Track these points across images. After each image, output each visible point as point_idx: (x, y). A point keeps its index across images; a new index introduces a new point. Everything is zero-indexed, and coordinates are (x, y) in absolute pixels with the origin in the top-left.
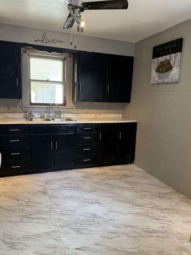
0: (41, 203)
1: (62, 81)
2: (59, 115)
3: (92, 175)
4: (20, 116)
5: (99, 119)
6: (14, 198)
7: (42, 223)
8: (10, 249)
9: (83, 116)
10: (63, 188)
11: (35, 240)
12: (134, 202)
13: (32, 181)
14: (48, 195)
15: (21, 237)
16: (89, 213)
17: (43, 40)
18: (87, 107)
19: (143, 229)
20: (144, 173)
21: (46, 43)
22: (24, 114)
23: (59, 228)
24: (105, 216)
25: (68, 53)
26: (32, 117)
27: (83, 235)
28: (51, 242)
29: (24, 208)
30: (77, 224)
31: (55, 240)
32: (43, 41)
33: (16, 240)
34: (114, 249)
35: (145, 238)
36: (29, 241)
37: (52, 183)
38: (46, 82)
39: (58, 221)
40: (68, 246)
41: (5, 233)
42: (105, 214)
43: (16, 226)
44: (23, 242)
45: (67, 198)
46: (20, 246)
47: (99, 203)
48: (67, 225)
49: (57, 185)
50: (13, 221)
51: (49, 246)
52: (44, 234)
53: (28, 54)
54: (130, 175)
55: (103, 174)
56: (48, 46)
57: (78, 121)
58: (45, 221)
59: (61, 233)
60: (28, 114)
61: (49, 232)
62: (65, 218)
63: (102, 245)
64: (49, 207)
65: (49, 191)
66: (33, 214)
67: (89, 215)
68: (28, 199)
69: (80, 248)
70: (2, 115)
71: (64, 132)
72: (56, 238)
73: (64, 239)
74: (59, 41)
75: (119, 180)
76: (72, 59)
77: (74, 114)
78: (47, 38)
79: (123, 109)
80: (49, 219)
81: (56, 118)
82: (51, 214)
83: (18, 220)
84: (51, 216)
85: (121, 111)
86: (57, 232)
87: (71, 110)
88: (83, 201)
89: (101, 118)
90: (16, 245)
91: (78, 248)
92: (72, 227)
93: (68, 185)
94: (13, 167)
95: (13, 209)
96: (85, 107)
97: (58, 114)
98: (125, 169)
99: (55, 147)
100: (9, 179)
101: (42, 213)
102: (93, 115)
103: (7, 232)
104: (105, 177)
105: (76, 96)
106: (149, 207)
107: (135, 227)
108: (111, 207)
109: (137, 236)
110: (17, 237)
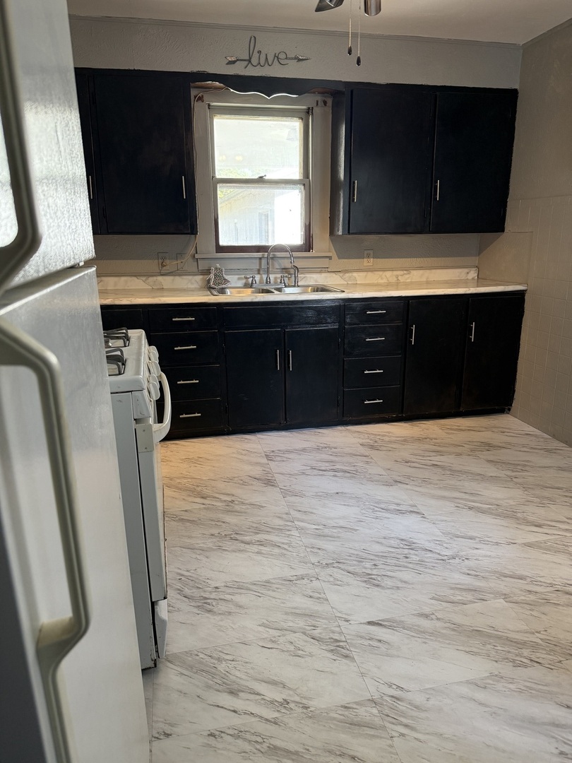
0: (262, 507)
1: (302, 178)
2: (293, 279)
3: (390, 442)
4: (192, 284)
5: (407, 286)
6: (193, 492)
7: (272, 555)
8: (198, 612)
9: (359, 277)
10: (316, 472)
11: (260, 595)
12: (519, 515)
13: (233, 453)
14: (276, 487)
15: (223, 584)
16: (392, 536)
17: (250, 58)
18: (371, 252)
19: (552, 585)
20: (543, 438)
21: (259, 66)
22: (201, 277)
23: (317, 570)
24: (439, 547)
25: (319, 93)
26: (224, 286)
27: (382, 591)
28: (300, 602)
29: (221, 516)
30: (364, 563)
31: (311, 597)
32: (249, 61)
33: (211, 592)
34: (473, 630)
35: (561, 607)
36: (243, 595)
37: (285, 459)
38: (256, 185)
39: (311, 551)
40: (346, 614)
41: (182, 575)
42: (438, 543)
43: (206, 559)
44: (228, 597)
45: (327, 495)
46: (223, 607)
47: (418, 513)
48: (337, 562)
49: (296, 464)
50: (197, 546)
51: (297, 611)
52: (280, 581)
53: (207, 106)
54: (500, 445)
55: (419, 440)
56: (264, 75)
57: (348, 293)
58: (276, 550)
59: (324, 581)
60: (212, 276)
61: (292, 579)
62: (330, 546)
63: (438, 619)
64: (284, 516)
65: (278, 478)
66: (245, 531)
67: (393, 542)
68: (229, 495)
69: (380, 622)
70: (146, 280)
71: (311, 324)
72: (311, 594)
73: (332, 597)
74: (295, 58)
75: (469, 455)
76: (329, 110)
77: (334, 275)
78: (259, 52)
79: (479, 254)
80: (289, 547)
81: (286, 287)
82: (292, 533)
83: (210, 545)
84: (292, 540)
85: (475, 260)
86: (312, 579)
87: (325, 263)
88: (372, 507)
89: (412, 283)
90: (214, 604)
91: (372, 622)
92: (351, 569)
93: (327, 464)
94: (184, 416)
95: (194, 519)
96: (366, 252)
97: (291, 274)
98: (487, 429)
99: (287, 366)
100: (173, 446)
101: (269, 530)
102: (388, 274)
103: (188, 571)
104: (427, 447)
105: (341, 219)
106: (567, 530)
107: (529, 580)
108: (453, 524)
109: (538, 602)
110: (214, 584)
